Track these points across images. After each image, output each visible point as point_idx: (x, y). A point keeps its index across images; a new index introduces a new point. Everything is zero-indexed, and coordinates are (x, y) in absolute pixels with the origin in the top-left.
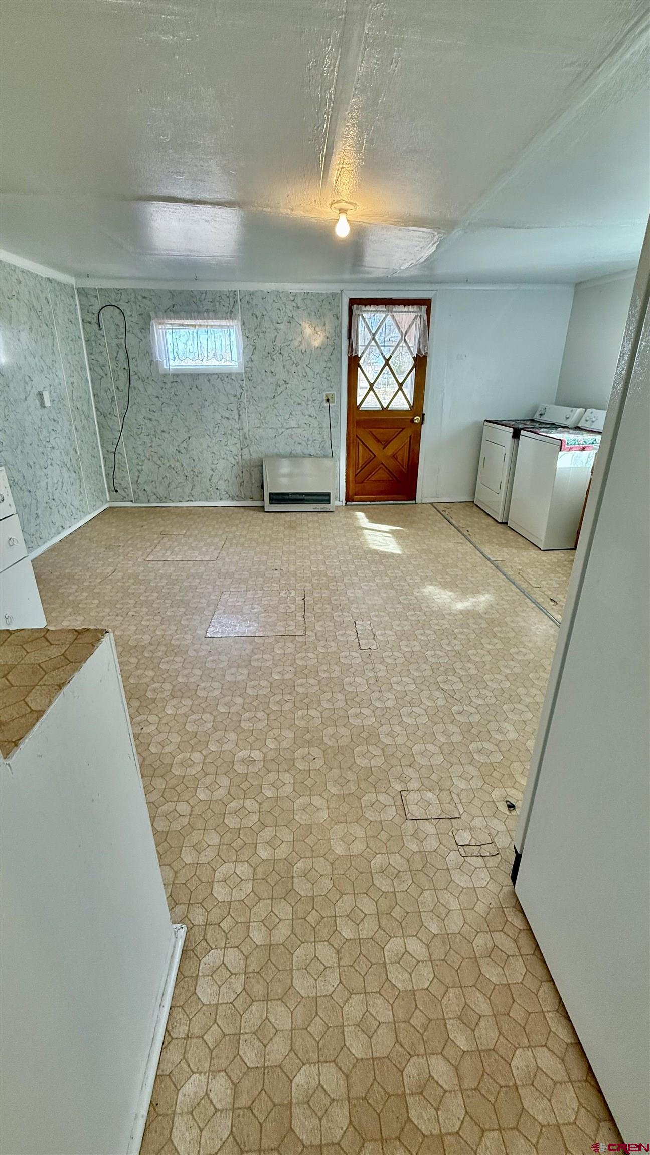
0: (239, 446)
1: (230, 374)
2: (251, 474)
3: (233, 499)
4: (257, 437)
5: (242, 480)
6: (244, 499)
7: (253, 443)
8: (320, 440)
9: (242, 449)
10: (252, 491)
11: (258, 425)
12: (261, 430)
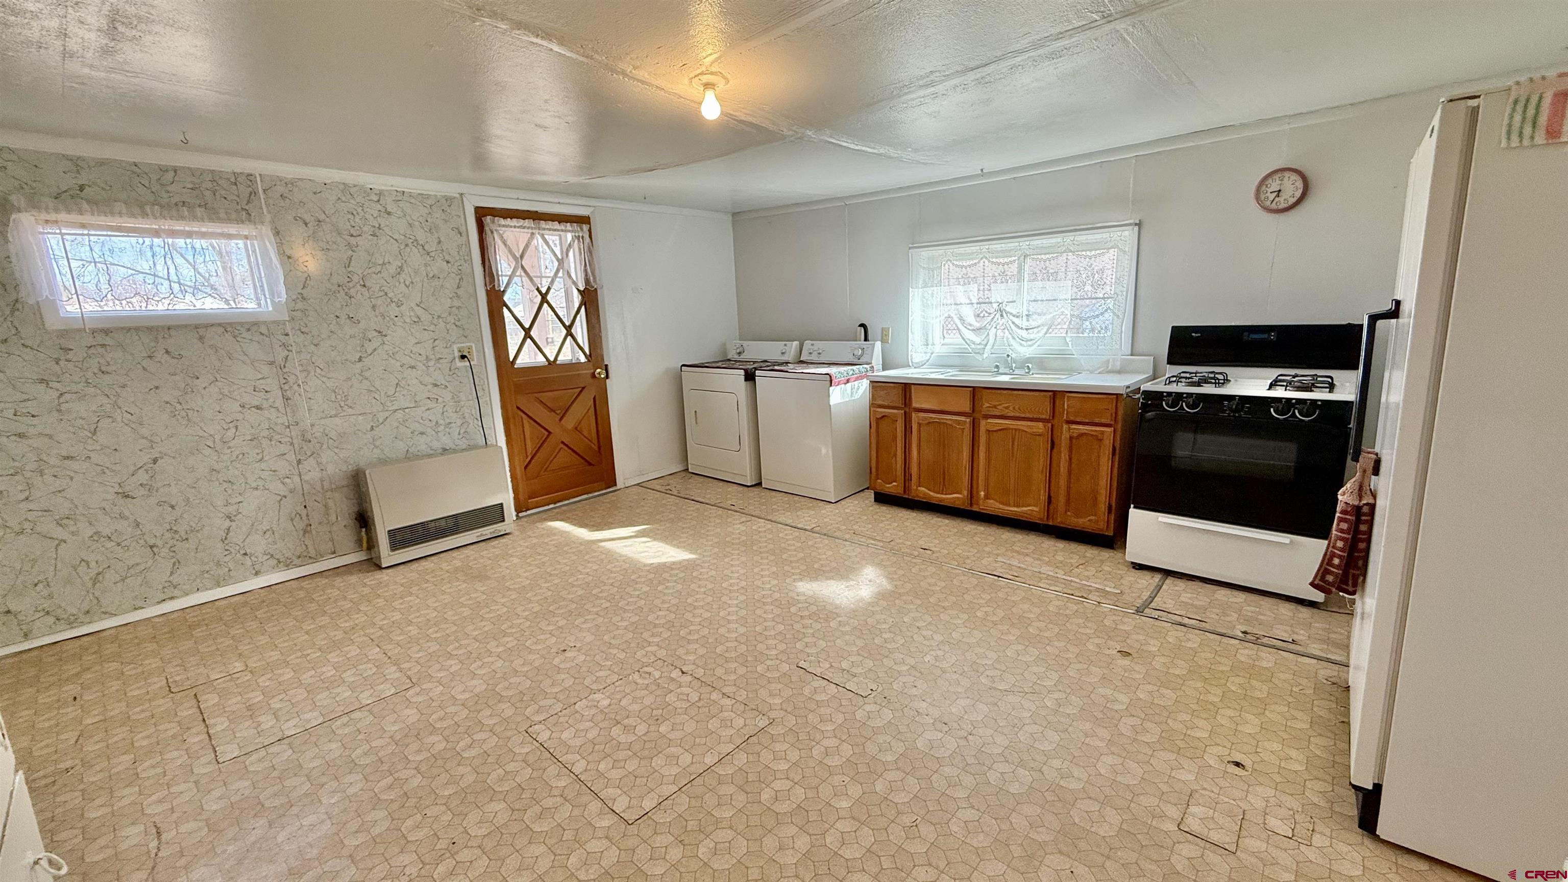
0: (291, 457)
1: (256, 324)
2: (326, 506)
3: (288, 565)
4: (333, 434)
5: (306, 522)
6: (314, 559)
7: (325, 446)
8: (459, 422)
9: (299, 462)
10: (332, 540)
11: (333, 412)
12: (337, 421)
